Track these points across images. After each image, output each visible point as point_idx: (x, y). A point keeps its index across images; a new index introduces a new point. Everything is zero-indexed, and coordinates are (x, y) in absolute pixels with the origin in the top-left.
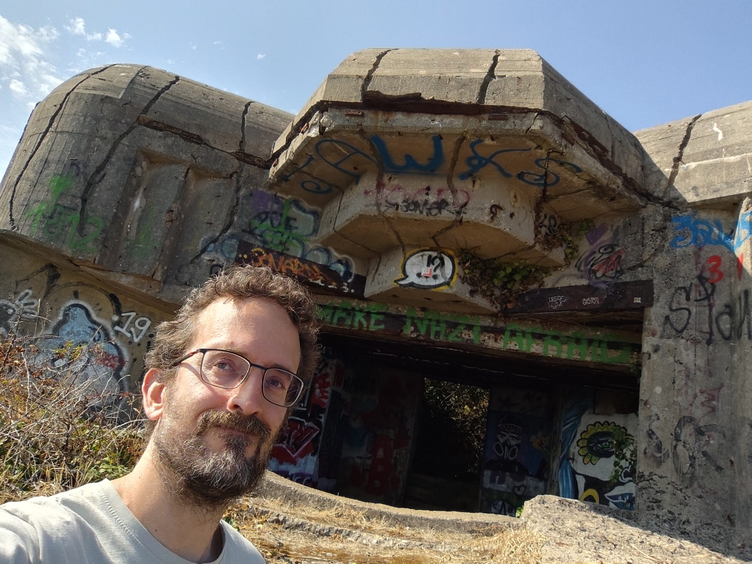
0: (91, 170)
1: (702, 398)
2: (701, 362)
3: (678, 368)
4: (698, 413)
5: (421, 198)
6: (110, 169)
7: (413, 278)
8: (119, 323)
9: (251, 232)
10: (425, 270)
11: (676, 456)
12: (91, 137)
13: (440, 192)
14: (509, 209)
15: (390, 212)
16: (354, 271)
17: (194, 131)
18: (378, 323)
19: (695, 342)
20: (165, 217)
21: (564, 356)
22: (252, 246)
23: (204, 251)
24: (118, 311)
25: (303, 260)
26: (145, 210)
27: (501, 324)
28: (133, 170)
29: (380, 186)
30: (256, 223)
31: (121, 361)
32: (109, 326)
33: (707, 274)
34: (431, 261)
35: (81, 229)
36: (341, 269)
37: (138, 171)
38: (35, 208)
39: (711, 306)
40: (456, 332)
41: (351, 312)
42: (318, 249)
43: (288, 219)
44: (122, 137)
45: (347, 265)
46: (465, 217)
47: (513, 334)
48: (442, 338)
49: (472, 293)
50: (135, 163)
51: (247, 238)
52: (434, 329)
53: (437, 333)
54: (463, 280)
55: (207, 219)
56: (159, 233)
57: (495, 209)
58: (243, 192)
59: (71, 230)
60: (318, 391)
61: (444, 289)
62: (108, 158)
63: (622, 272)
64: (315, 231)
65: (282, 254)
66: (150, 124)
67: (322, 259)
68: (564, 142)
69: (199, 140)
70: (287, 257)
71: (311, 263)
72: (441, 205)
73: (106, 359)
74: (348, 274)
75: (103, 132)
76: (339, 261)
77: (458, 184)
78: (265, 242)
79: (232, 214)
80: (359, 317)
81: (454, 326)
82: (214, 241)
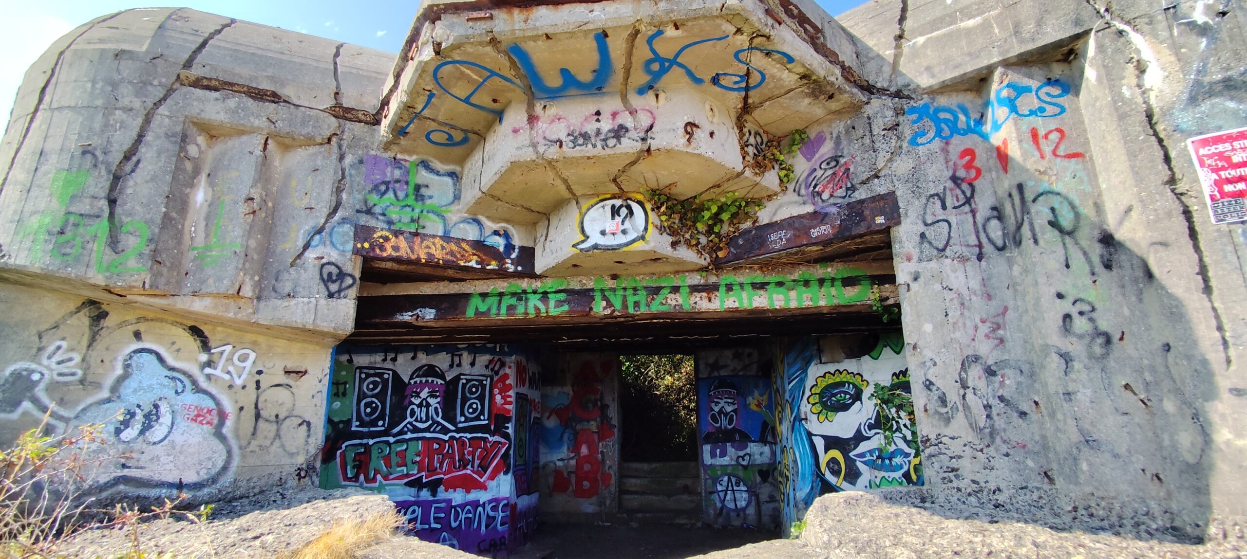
0: (116, 157)
1: (984, 329)
2: (975, 284)
3: (948, 295)
4: (984, 348)
5: (591, 127)
6: (146, 153)
7: (595, 238)
8: (209, 364)
9: (369, 212)
10: (611, 225)
11: (966, 407)
12: (108, 109)
13: (614, 115)
14: (707, 127)
15: (553, 152)
16: (517, 242)
17: (265, 85)
18: (559, 303)
19: (963, 259)
20: (243, 208)
21: (793, 305)
22: (373, 230)
23: (306, 247)
24: (205, 346)
25: (446, 238)
26: (213, 205)
27: (713, 279)
28: (183, 149)
29: (532, 119)
30: (374, 198)
31: (222, 416)
32: (195, 370)
33: (961, 173)
34: (615, 212)
35: (113, 242)
36: (499, 243)
37: (193, 150)
38: (34, 222)
39: (973, 212)
40: (659, 299)
41: (521, 296)
42: (464, 221)
43: (418, 188)
44: (157, 105)
45: (507, 236)
46: (654, 144)
47: (729, 288)
48: (643, 309)
49: (674, 245)
50: (184, 138)
51: (364, 220)
52: (631, 300)
53: (637, 304)
54: (661, 229)
55: (305, 202)
56: (238, 232)
57: (691, 127)
58: (348, 160)
59: (99, 247)
60: (498, 398)
61: (639, 246)
62: (140, 137)
63: (853, 188)
64: (457, 198)
65: (416, 234)
66: (197, 83)
67: (472, 233)
68: (770, 21)
69: (275, 98)
70: (424, 237)
71: (458, 241)
72: (619, 132)
73: (198, 417)
74: (509, 247)
75: (125, 102)
76: (496, 233)
77: (636, 101)
78: (390, 223)
79: (339, 191)
80: (534, 301)
81: (656, 291)
82: (320, 231)
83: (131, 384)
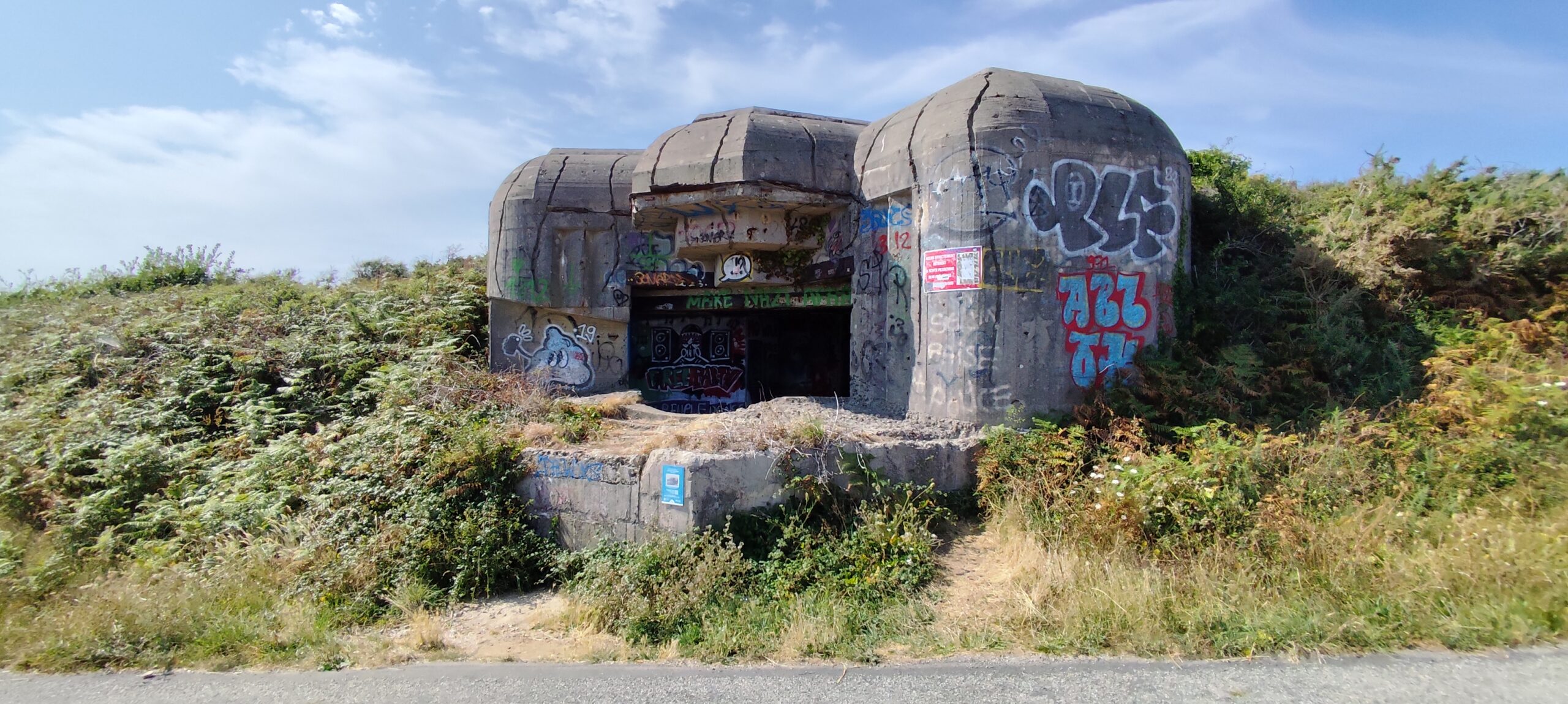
0: (531, 251)
1: (875, 329)
2: (875, 307)
3: (864, 312)
4: (874, 337)
5: (709, 232)
6: (541, 247)
7: (729, 276)
8: (578, 333)
9: (632, 263)
10: (736, 269)
11: (862, 363)
12: (525, 228)
13: (719, 226)
14: (762, 228)
15: (694, 244)
16: (704, 270)
17: (581, 206)
18: (728, 302)
19: (871, 294)
20: (579, 267)
21: (839, 304)
22: (634, 272)
23: (607, 282)
24: (576, 326)
25: (668, 272)
26: (568, 265)
27: (799, 290)
28: (554, 242)
29: (686, 227)
30: (633, 255)
31: (586, 356)
32: (572, 336)
33: (879, 249)
34: (737, 262)
35: (537, 289)
36: (695, 271)
37: (557, 241)
38: (510, 281)
39: (880, 270)
40: (775, 300)
41: (711, 298)
42: (677, 262)
43: (653, 247)
44: (541, 224)
45: (699, 267)
46: (734, 240)
47: (809, 295)
48: (768, 306)
49: (768, 277)
50: (553, 238)
51: (631, 267)
52: (762, 300)
53: (765, 303)
54: (759, 271)
55: (605, 260)
56: (579, 279)
57: (751, 231)
58: (620, 238)
59: (532, 291)
60: (736, 344)
61: (747, 280)
62: (538, 239)
63: (842, 251)
64: (673, 249)
65: (654, 272)
66: (555, 210)
67: (681, 268)
69: (585, 211)
70: (658, 273)
71: (674, 273)
72: (720, 234)
73: (577, 356)
74: (701, 273)
75: (530, 225)
76: (694, 266)
77: (729, 218)
78: (641, 267)
79: (617, 255)
80: (717, 300)
81: (773, 296)
82: (612, 274)
83: (550, 342)
